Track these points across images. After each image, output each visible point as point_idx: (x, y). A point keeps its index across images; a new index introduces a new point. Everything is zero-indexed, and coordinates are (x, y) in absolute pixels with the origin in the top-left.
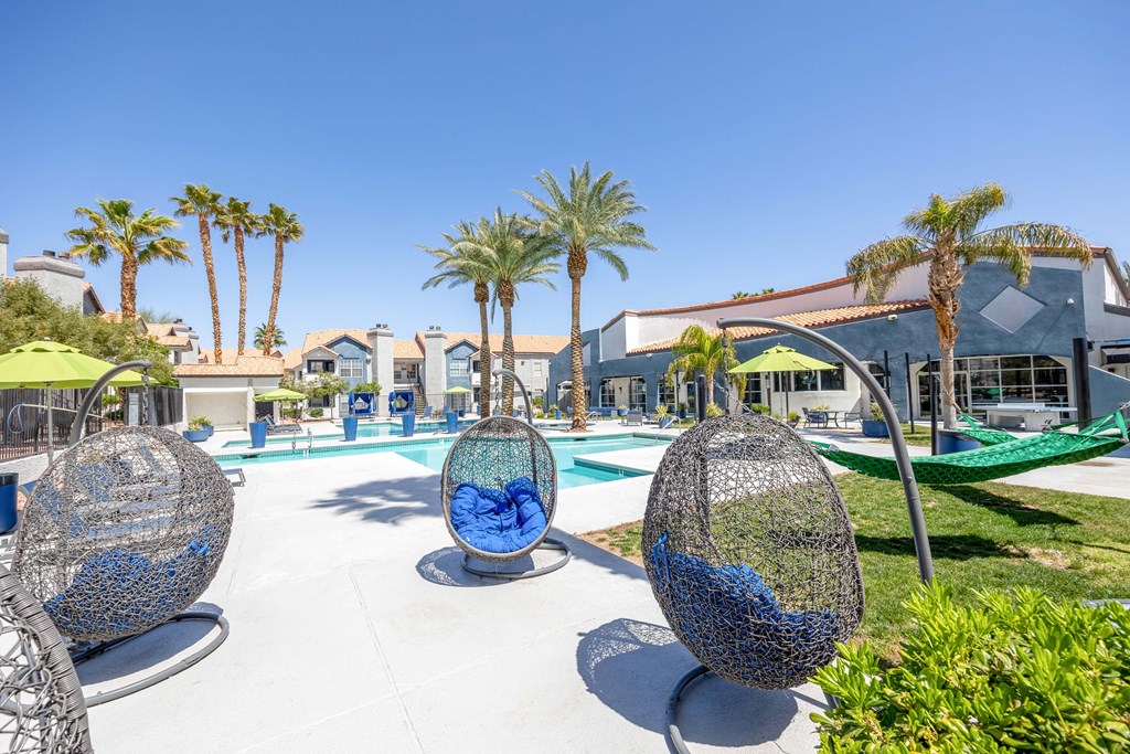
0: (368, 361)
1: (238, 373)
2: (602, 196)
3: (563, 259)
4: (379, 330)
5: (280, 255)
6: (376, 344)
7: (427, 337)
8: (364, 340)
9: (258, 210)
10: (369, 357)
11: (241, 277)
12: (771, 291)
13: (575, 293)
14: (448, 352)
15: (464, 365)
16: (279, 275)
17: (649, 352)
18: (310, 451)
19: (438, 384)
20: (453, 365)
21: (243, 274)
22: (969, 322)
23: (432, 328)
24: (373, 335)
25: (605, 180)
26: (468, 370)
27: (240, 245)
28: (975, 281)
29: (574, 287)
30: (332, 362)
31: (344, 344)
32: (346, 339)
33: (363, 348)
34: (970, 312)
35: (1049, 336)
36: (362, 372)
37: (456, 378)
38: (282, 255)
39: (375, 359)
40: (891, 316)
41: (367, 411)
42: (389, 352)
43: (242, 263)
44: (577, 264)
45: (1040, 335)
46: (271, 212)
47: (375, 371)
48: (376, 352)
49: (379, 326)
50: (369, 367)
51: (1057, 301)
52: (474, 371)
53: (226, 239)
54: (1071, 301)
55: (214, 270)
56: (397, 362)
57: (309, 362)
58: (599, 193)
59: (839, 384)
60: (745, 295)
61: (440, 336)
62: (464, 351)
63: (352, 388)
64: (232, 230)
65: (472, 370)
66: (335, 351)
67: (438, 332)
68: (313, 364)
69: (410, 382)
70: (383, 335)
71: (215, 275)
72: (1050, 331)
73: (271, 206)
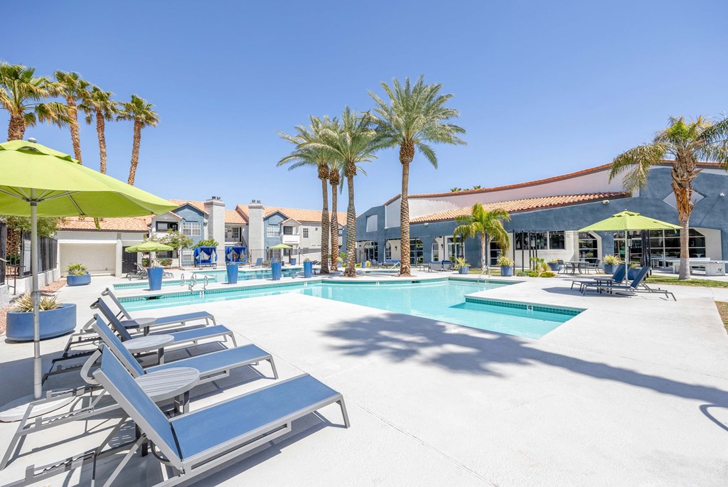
0: (205, 224)
1: (108, 228)
2: (431, 102)
3: (397, 147)
4: (214, 201)
5: (137, 138)
6: (212, 211)
7: (250, 207)
8: (202, 208)
9: (118, 99)
10: (205, 221)
11: (101, 152)
12: (479, 187)
13: (405, 174)
14: (266, 219)
15: (277, 229)
16: (137, 152)
17: (427, 222)
18: (206, 292)
19: (257, 242)
20: (270, 229)
21: (104, 150)
22: (657, 206)
23: (254, 201)
24: (209, 205)
25: (434, 90)
26: (280, 233)
27: (101, 127)
28: (661, 180)
29: (404, 169)
30: (176, 224)
31: (186, 210)
32: (188, 206)
33: (201, 214)
34: (657, 200)
35: (707, 216)
36: (200, 232)
37: (271, 238)
38: (139, 137)
39: (211, 224)
40: (604, 201)
41: (208, 261)
42: (222, 217)
43: (102, 141)
44: (406, 153)
45: (702, 216)
46: (133, 102)
47: (210, 231)
48: (212, 217)
49: (214, 198)
50: (206, 228)
51: (713, 194)
52: (284, 233)
53: (89, 120)
54: (722, 194)
55: (80, 144)
56: (227, 225)
57: (157, 222)
58: (430, 100)
59: (560, 245)
60: (460, 190)
61: (260, 207)
62: (277, 219)
63: (195, 243)
64: (95, 114)
65: (282, 233)
66: (179, 215)
67: (259, 205)
68: (159, 224)
69: (235, 241)
70: (217, 205)
71: (81, 149)
72: (708, 213)
73: (133, 97)
